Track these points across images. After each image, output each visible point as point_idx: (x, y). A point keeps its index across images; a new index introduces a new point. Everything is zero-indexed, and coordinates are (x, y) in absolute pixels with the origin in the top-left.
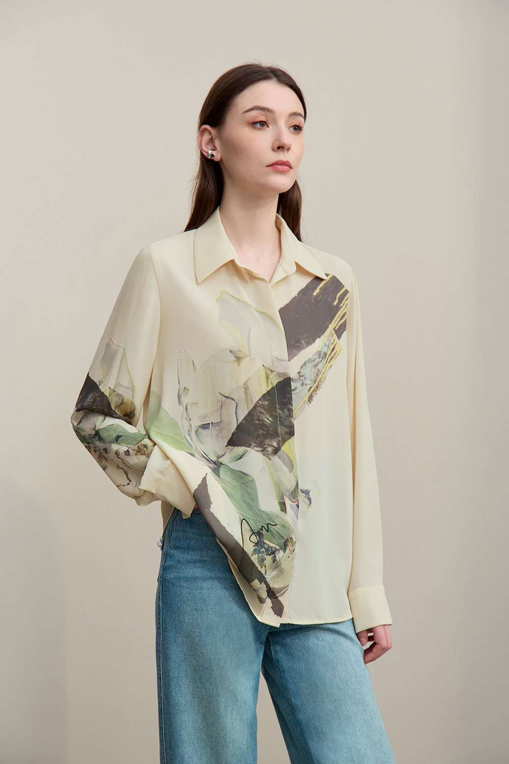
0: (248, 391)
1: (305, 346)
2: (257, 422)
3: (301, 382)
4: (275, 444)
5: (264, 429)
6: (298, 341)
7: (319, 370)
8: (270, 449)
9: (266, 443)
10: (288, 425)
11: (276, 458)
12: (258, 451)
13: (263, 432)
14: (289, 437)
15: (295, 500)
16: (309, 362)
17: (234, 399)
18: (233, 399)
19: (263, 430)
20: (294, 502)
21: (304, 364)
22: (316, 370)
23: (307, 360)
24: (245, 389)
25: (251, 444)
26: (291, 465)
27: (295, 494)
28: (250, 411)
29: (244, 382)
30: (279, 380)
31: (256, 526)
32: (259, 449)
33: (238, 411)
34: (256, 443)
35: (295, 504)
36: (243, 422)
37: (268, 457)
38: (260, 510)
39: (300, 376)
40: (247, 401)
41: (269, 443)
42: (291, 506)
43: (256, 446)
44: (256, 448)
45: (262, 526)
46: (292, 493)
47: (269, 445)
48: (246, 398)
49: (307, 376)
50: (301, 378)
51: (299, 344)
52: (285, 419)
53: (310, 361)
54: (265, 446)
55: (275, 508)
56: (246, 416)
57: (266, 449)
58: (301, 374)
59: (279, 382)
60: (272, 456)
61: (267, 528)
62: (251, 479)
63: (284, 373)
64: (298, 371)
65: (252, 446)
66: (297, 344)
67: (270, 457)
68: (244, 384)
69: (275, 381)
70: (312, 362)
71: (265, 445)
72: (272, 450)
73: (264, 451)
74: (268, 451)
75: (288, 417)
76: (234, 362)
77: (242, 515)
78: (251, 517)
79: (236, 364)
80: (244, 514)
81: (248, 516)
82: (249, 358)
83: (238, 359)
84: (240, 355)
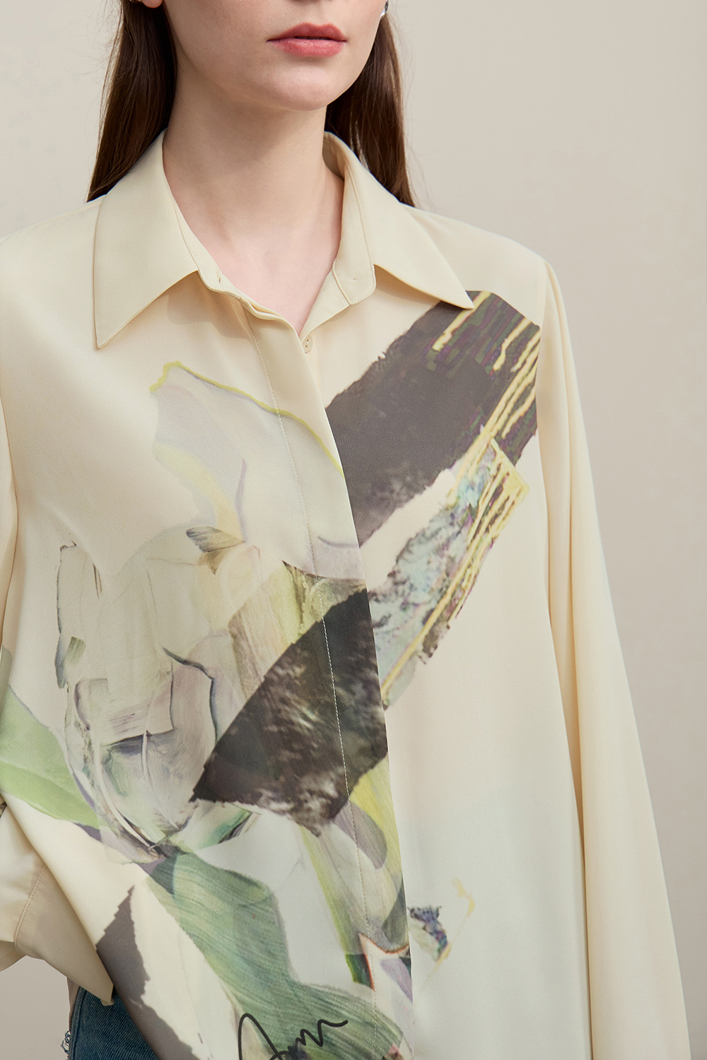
0: (243, 643)
1: (404, 497)
2: (274, 729)
3: (401, 600)
4: (330, 789)
5: (296, 746)
6: (384, 485)
7: (452, 559)
8: (315, 804)
9: (305, 786)
10: (367, 728)
11: (334, 831)
12: (282, 812)
13: (293, 755)
14: (370, 762)
15: (395, 946)
16: (420, 542)
17: (205, 665)
18: (202, 668)
19: (292, 750)
20: (393, 952)
21: (407, 548)
22: (445, 560)
23: (413, 535)
24: (234, 637)
25: (261, 795)
26: (379, 847)
27: (394, 929)
28: (253, 698)
29: (229, 618)
30: (333, 603)
31: (285, 1032)
32: (285, 806)
33: (218, 701)
34: (275, 790)
35: (396, 956)
36: (234, 732)
37: (312, 829)
38: (293, 984)
39: (396, 584)
40: (241, 670)
41: (313, 786)
42: (384, 964)
43: (273, 799)
44: (274, 805)
45: (303, 1031)
46: (385, 925)
47: (312, 793)
48: (239, 661)
49: (418, 580)
50: (400, 588)
51: (387, 494)
52: (356, 712)
53: (422, 537)
54: (302, 797)
55: (338, 974)
56: (241, 714)
57: (306, 806)
58: (399, 577)
59: (333, 608)
60: (322, 824)
61: (317, 1036)
62: (265, 893)
63: (348, 581)
64: (390, 570)
65: (263, 799)
66: (379, 494)
67: (318, 826)
68: (231, 624)
69: (321, 604)
70: (428, 539)
71: (301, 792)
72: (323, 806)
73: (298, 811)
74: (309, 810)
75: (366, 705)
76: (201, 562)
77: (241, 1002)
78: (266, 1006)
79: (206, 567)
80: (247, 999)
81: (258, 1004)
82: (242, 548)
83: (212, 554)
84: (214, 541)
